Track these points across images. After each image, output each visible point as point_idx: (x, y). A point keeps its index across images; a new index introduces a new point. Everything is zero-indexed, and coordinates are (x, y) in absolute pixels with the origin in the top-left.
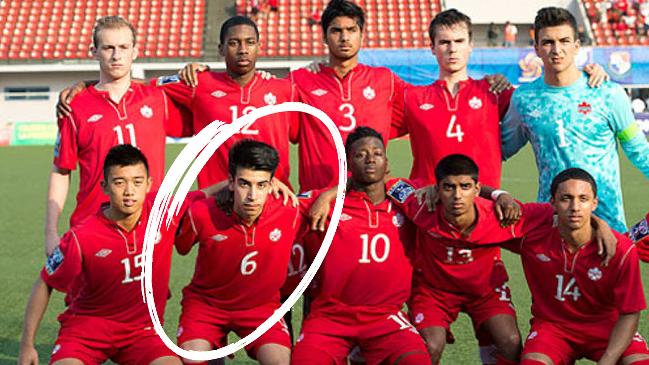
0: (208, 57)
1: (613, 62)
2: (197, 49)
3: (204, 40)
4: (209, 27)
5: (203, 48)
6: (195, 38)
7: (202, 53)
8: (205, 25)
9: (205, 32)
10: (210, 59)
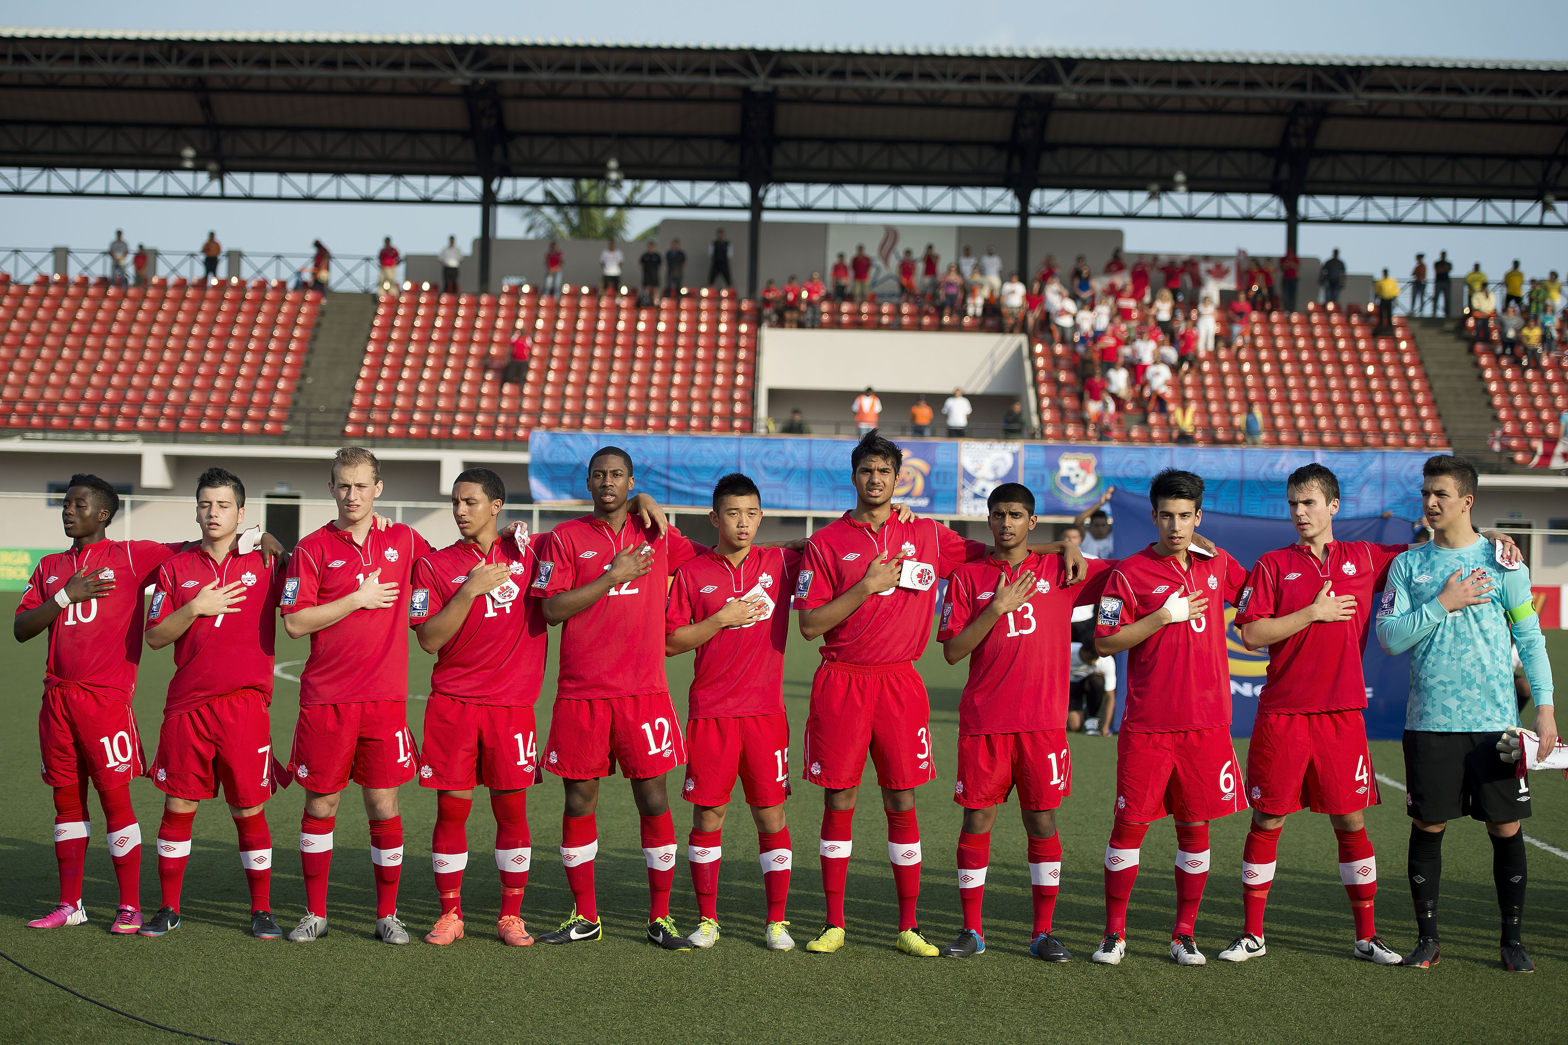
0: (296, 436)
1: (1064, 471)
2: (278, 421)
3: (295, 403)
4: (309, 380)
5: (290, 420)
6: (277, 399)
7: (286, 428)
8: (304, 377)
9: (299, 389)
10: (299, 440)
